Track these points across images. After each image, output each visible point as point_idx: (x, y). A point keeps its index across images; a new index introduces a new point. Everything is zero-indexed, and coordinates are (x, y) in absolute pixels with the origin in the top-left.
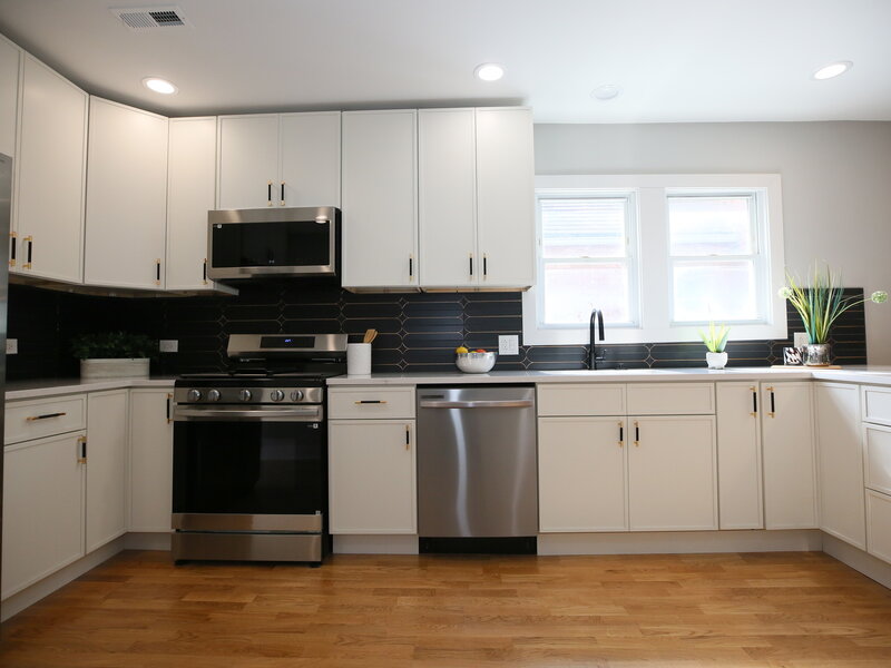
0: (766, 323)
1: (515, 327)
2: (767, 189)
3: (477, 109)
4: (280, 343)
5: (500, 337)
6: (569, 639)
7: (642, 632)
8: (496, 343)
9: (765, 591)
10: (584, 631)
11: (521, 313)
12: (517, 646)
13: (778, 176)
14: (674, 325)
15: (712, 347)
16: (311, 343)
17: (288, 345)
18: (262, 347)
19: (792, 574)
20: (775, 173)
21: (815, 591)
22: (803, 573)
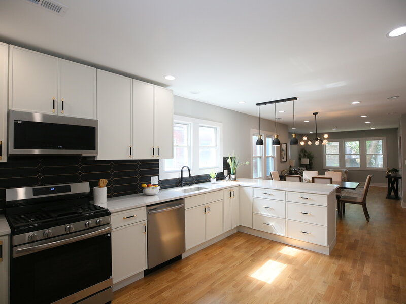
0: (218, 167)
1: (156, 173)
2: (219, 127)
3: (156, 86)
4: (48, 191)
5: (152, 177)
6: (221, 278)
7: (231, 267)
8: (150, 180)
9: (240, 246)
10: (220, 274)
11: (159, 167)
12: (213, 287)
13: (222, 124)
14: (200, 169)
15: (212, 177)
16: (68, 189)
17: (53, 192)
18: (34, 195)
19: (239, 239)
20: (221, 122)
21: (247, 242)
22: (241, 238)
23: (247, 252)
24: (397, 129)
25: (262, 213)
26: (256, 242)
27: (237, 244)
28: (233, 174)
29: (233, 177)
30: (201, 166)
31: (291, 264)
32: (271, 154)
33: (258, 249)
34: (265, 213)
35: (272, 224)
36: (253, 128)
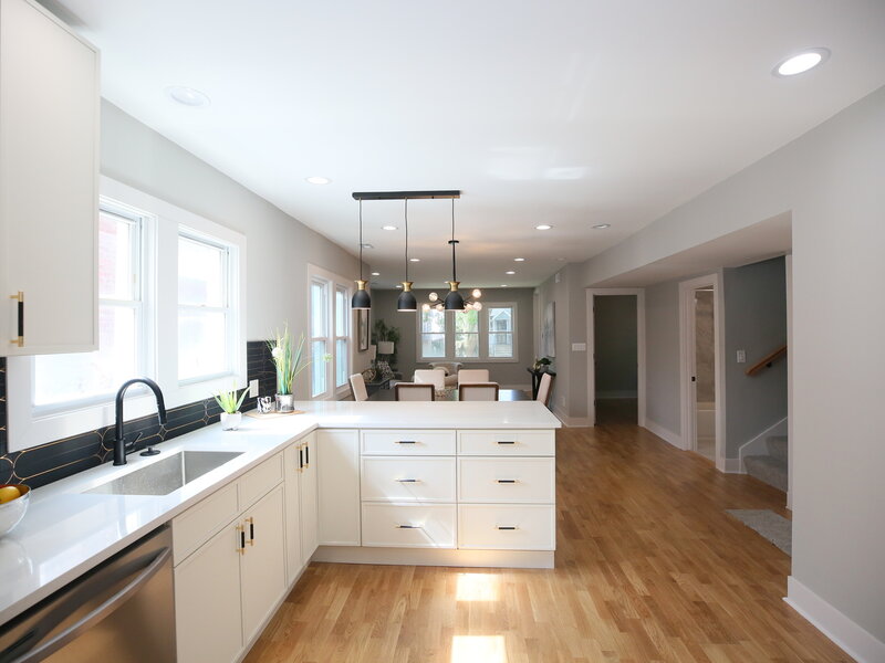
13: (244, 238)
15: (228, 408)
19: (331, 592)
20: (243, 234)
21: (356, 593)
22: (332, 586)
23: (379, 634)
24: (533, 289)
25: (390, 498)
26: (382, 582)
27: (334, 614)
28: (287, 393)
29: (285, 400)
30: (184, 373)
31: (507, 629)
32: (340, 333)
33: (399, 608)
34: (398, 497)
35: (418, 523)
36: (314, 264)
